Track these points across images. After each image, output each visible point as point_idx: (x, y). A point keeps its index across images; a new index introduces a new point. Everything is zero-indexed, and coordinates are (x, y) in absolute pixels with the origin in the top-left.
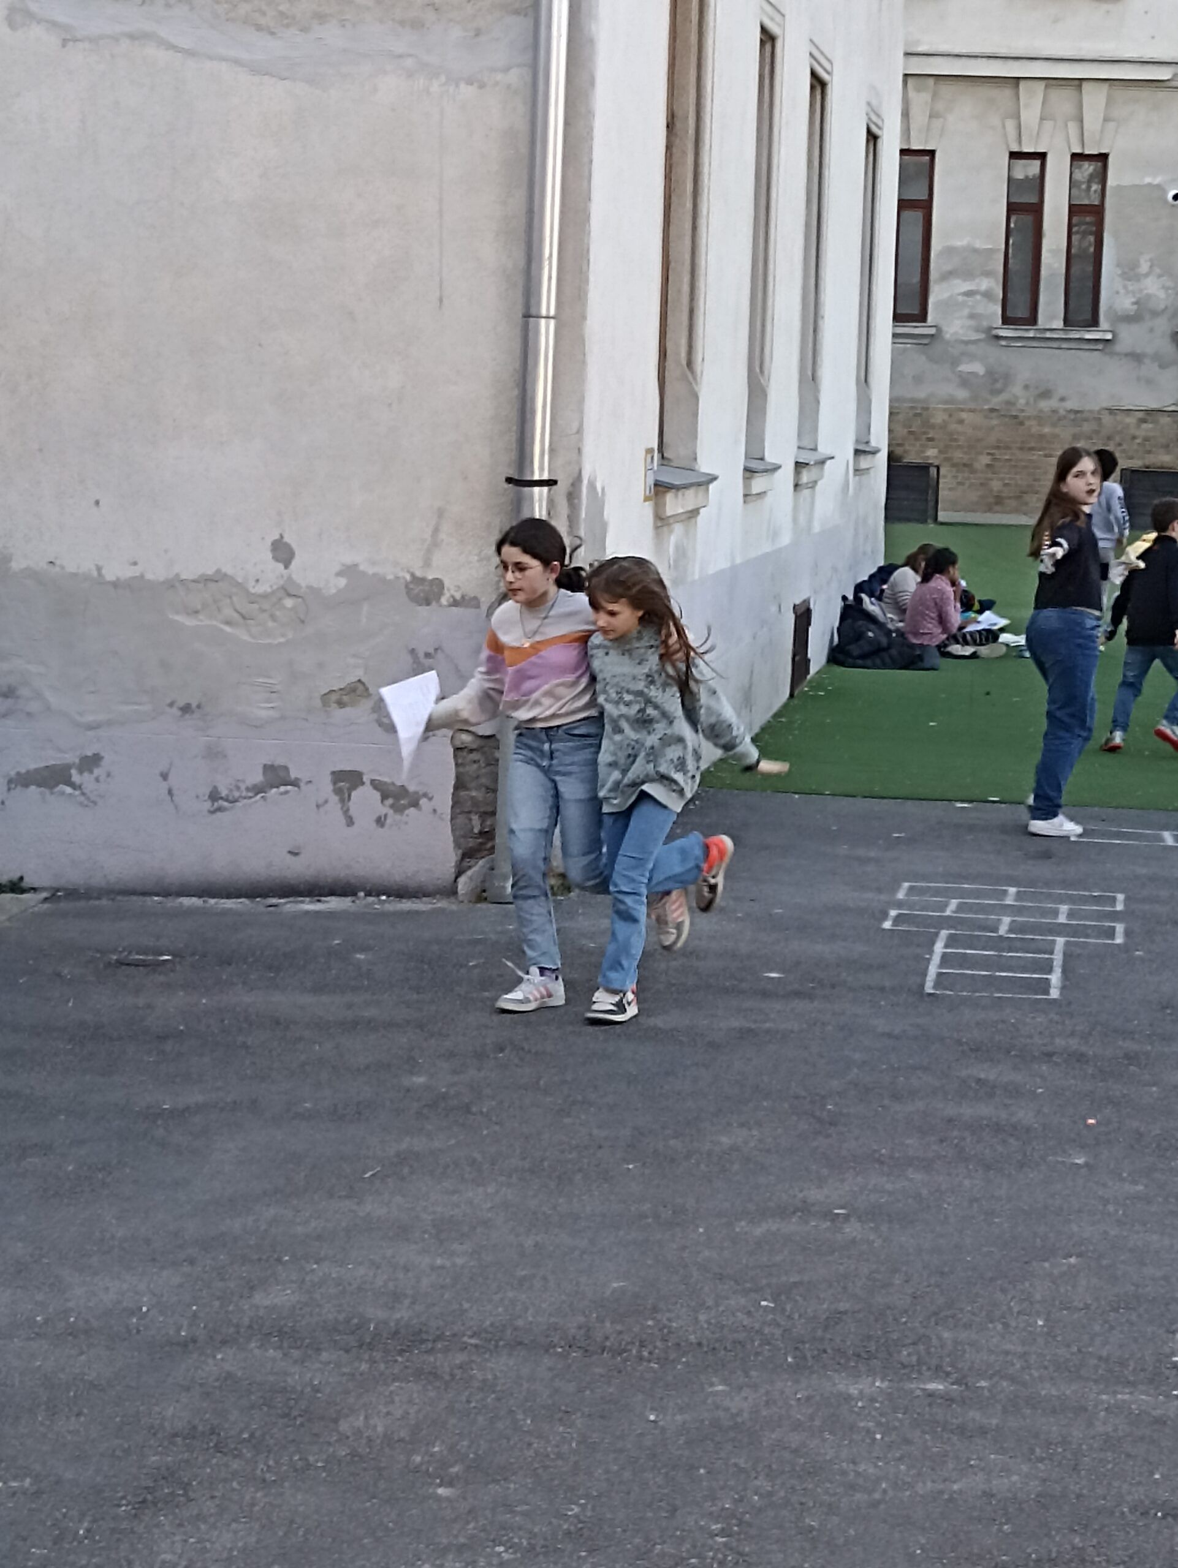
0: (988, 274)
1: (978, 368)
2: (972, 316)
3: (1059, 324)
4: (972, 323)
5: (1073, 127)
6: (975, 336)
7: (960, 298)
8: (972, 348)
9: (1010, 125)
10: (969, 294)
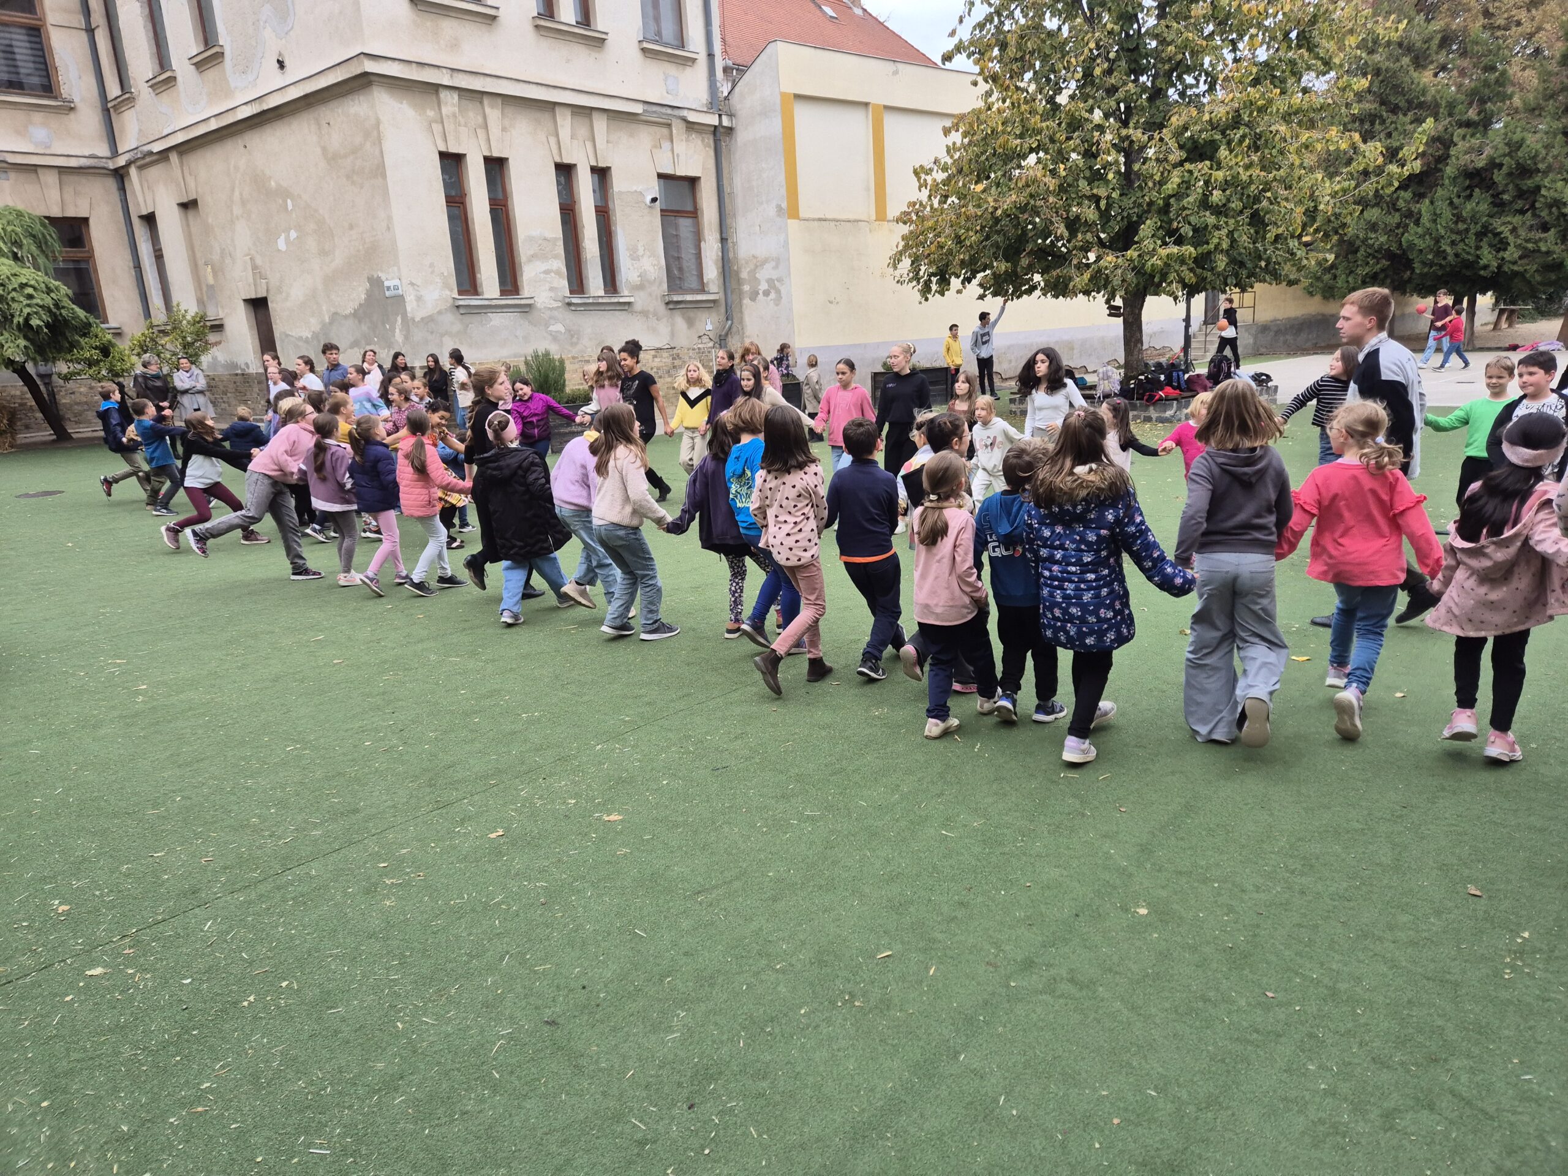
0: (556, 257)
1: (559, 327)
2: (552, 289)
3: (602, 293)
4: (552, 294)
5: (589, 145)
6: (555, 304)
7: (542, 276)
8: (556, 313)
9: (553, 140)
10: (547, 272)
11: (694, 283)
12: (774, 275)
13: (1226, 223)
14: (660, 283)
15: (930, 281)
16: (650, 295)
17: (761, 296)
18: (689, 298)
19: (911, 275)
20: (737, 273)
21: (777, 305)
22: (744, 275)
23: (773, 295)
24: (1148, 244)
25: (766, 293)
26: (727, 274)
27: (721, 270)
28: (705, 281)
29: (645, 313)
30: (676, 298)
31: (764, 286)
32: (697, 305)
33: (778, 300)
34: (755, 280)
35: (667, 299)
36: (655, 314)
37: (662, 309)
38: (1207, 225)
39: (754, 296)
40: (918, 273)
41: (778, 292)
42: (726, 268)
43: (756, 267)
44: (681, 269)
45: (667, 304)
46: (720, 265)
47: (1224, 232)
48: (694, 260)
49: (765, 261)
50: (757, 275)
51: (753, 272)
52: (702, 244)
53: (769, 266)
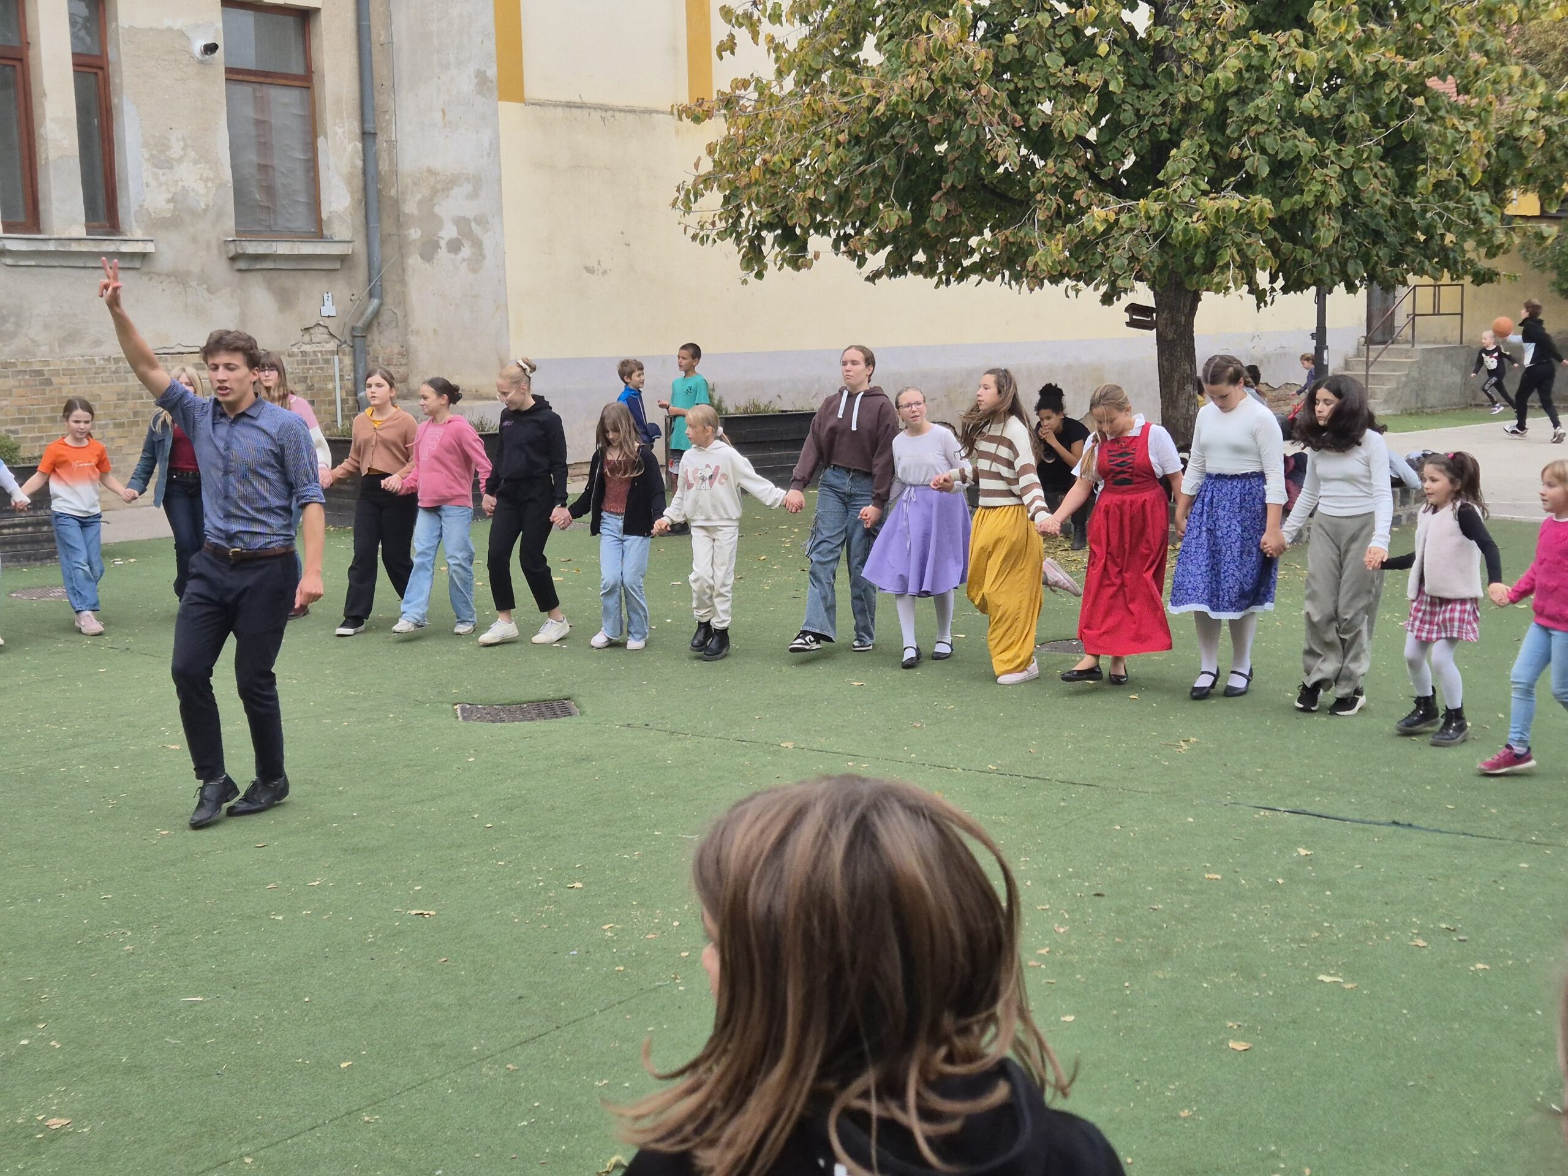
3: (80, 232)
11: (301, 221)
12: (470, 210)
13: (1338, 153)
14: (220, 215)
15: (762, 240)
16: (194, 240)
17: (443, 253)
18: (282, 248)
19: (721, 225)
20: (396, 203)
21: (474, 271)
22: (410, 207)
23: (466, 251)
24: (1182, 189)
25: (455, 246)
26: (373, 205)
27: (359, 195)
28: (324, 216)
29: (180, 278)
30: (251, 249)
31: (449, 232)
32: (302, 264)
33: (476, 262)
34: (432, 220)
35: (232, 250)
36: (204, 279)
37: (220, 269)
38: (1298, 157)
39: (429, 250)
40: (737, 222)
41: (477, 244)
42: (372, 194)
43: (435, 192)
44: (269, 190)
45: (233, 259)
46: (359, 182)
47: (1333, 171)
48: (300, 173)
49: (452, 182)
50: (437, 210)
51: (428, 202)
52: (321, 142)
53: (459, 192)
